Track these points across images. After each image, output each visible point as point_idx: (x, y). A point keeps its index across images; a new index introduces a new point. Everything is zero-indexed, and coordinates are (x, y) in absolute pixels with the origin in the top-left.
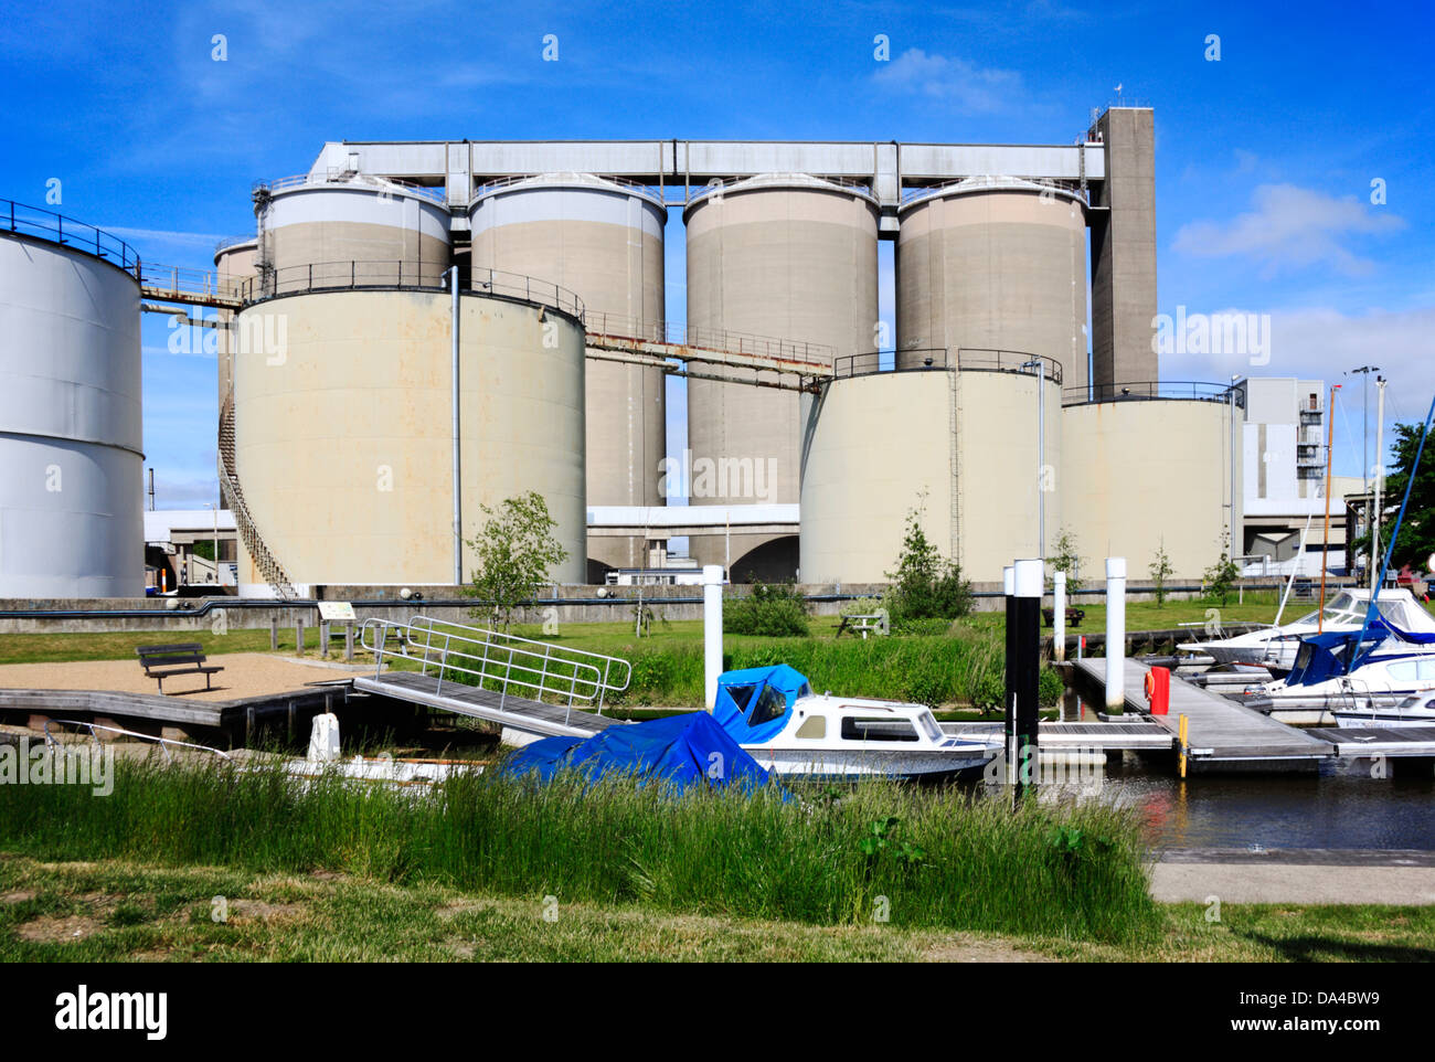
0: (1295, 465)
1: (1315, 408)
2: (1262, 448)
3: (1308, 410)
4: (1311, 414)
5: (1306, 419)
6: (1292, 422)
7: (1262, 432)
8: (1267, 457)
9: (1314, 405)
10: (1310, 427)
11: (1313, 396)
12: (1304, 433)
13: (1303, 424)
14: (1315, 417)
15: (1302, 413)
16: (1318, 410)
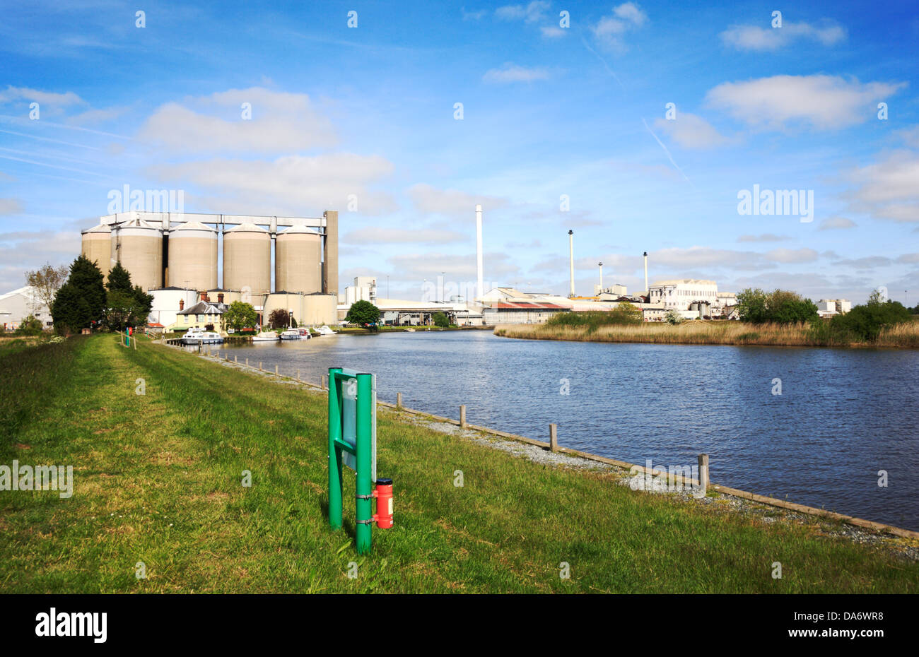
0: (369, 297)
4: (373, 285)
7: (361, 289)
8: (362, 295)
12: (372, 290)
13: (371, 287)
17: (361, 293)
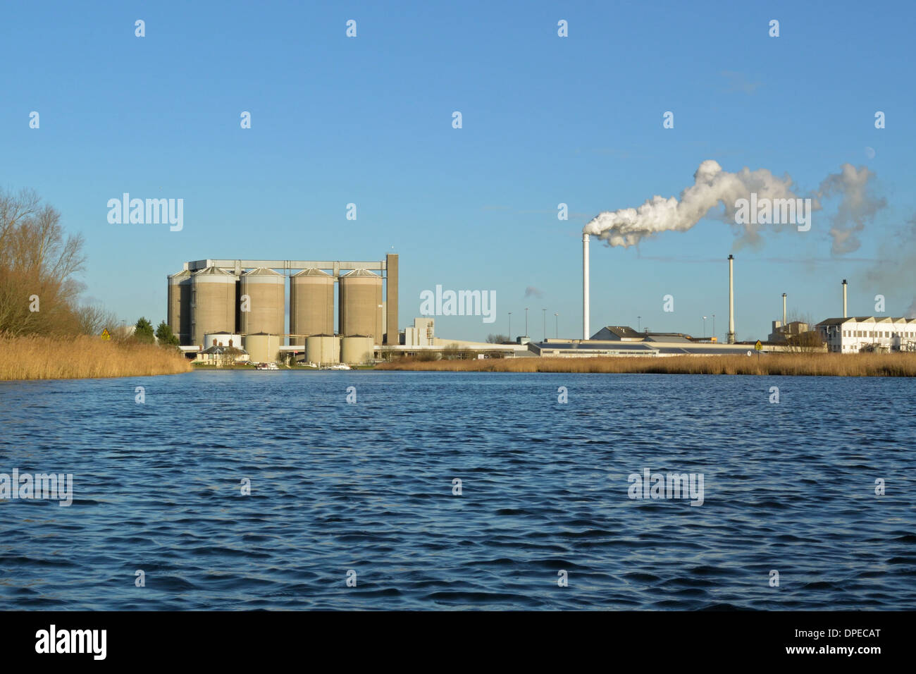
0: (427, 338)
7: (419, 330)
8: (420, 336)
12: (429, 331)
13: (429, 328)
17: (419, 334)
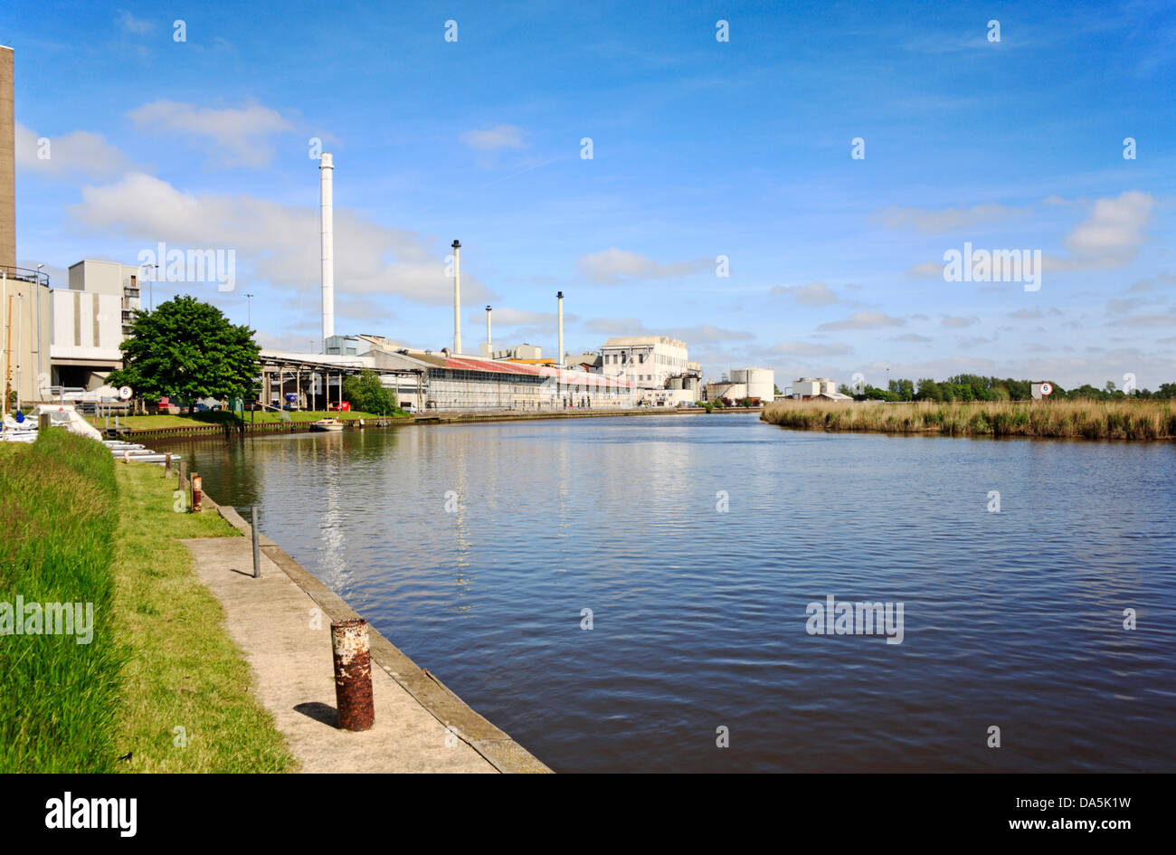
0: (121, 324)
1: (135, 285)
2: (96, 311)
3: (130, 287)
4: (132, 290)
5: (128, 293)
6: (117, 294)
7: (96, 299)
8: (99, 317)
9: (134, 284)
10: (131, 299)
11: (133, 277)
12: (127, 303)
13: (126, 296)
14: (134, 292)
15: (125, 289)
16: (137, 288)
